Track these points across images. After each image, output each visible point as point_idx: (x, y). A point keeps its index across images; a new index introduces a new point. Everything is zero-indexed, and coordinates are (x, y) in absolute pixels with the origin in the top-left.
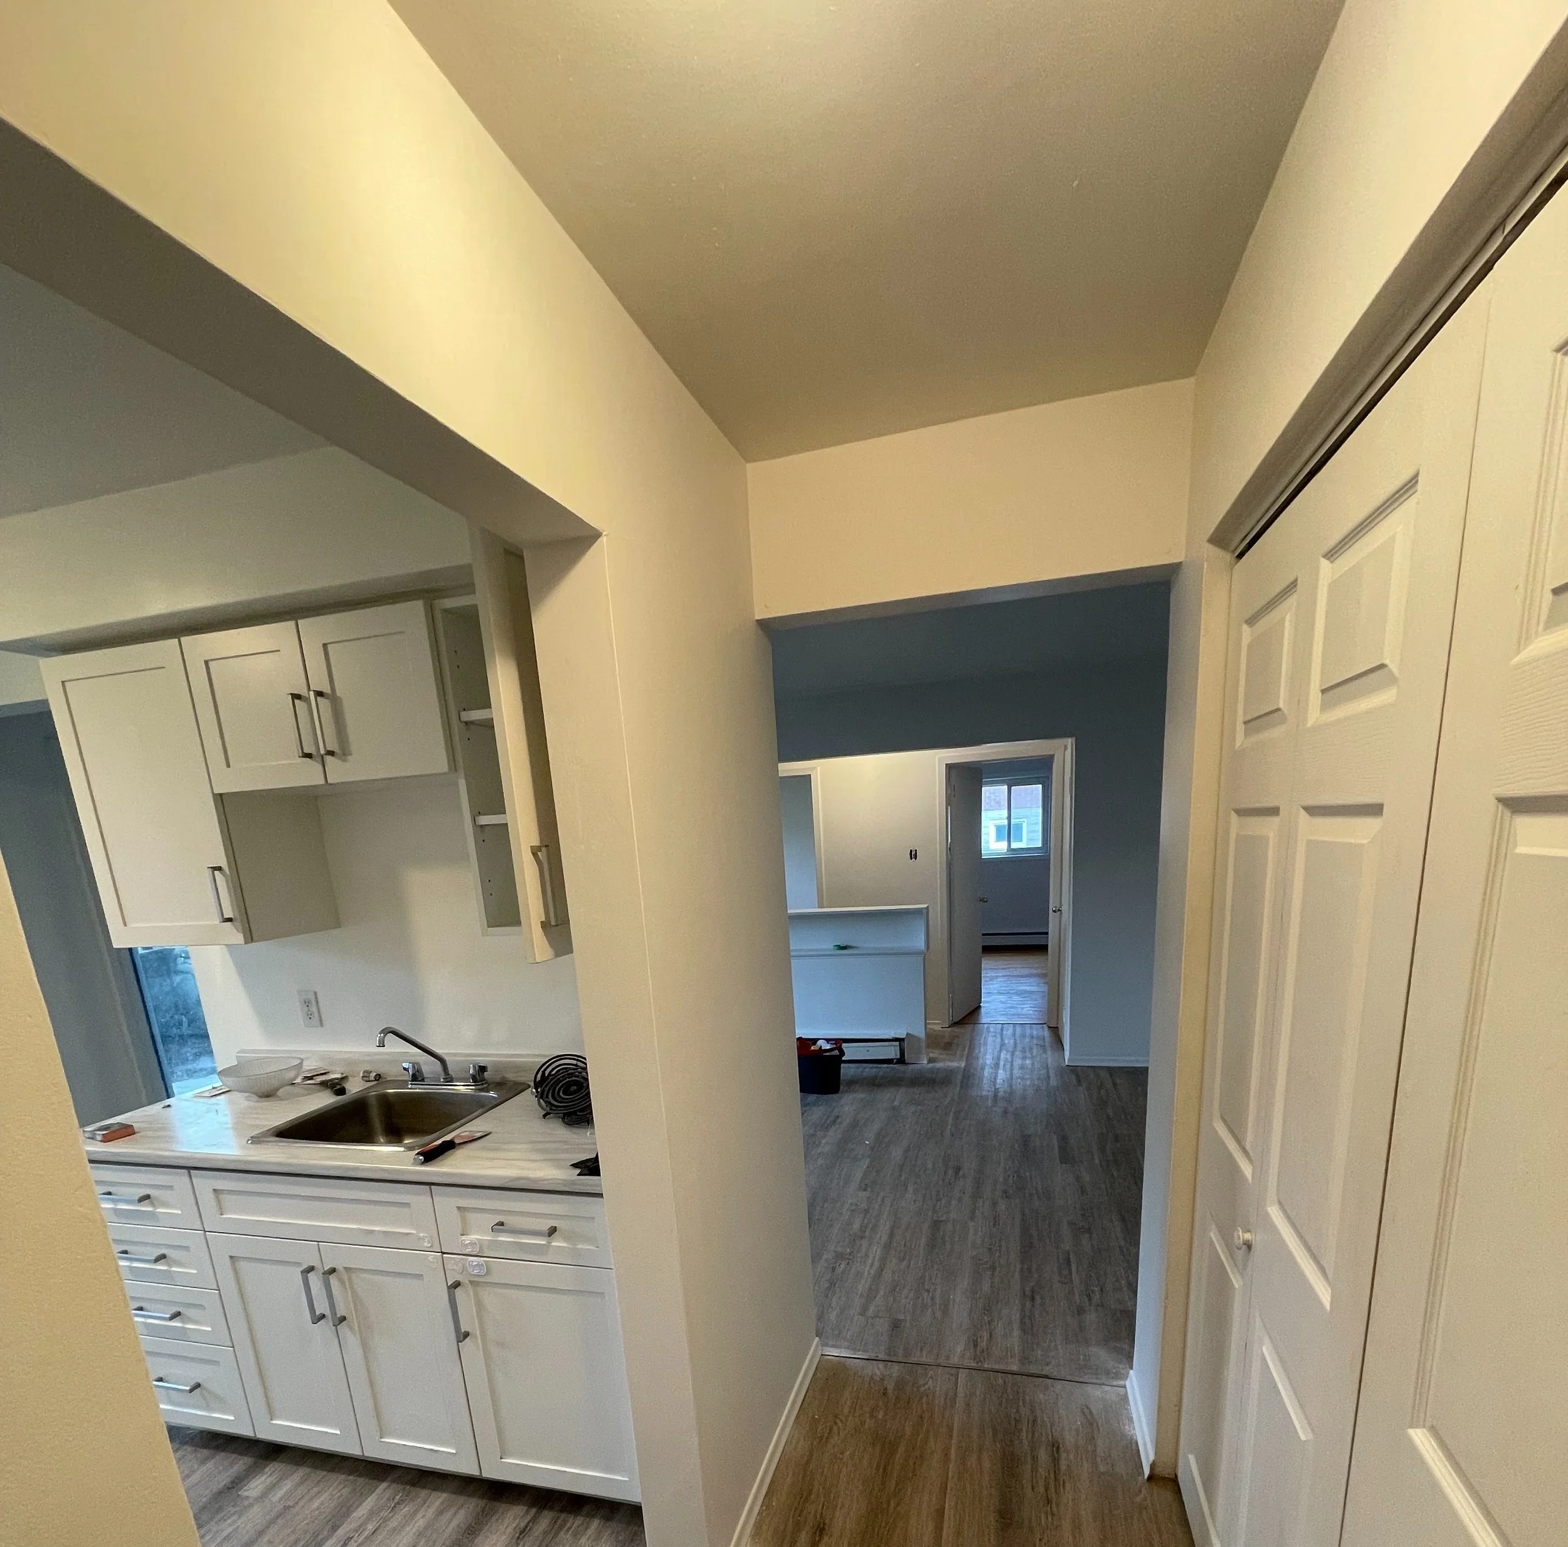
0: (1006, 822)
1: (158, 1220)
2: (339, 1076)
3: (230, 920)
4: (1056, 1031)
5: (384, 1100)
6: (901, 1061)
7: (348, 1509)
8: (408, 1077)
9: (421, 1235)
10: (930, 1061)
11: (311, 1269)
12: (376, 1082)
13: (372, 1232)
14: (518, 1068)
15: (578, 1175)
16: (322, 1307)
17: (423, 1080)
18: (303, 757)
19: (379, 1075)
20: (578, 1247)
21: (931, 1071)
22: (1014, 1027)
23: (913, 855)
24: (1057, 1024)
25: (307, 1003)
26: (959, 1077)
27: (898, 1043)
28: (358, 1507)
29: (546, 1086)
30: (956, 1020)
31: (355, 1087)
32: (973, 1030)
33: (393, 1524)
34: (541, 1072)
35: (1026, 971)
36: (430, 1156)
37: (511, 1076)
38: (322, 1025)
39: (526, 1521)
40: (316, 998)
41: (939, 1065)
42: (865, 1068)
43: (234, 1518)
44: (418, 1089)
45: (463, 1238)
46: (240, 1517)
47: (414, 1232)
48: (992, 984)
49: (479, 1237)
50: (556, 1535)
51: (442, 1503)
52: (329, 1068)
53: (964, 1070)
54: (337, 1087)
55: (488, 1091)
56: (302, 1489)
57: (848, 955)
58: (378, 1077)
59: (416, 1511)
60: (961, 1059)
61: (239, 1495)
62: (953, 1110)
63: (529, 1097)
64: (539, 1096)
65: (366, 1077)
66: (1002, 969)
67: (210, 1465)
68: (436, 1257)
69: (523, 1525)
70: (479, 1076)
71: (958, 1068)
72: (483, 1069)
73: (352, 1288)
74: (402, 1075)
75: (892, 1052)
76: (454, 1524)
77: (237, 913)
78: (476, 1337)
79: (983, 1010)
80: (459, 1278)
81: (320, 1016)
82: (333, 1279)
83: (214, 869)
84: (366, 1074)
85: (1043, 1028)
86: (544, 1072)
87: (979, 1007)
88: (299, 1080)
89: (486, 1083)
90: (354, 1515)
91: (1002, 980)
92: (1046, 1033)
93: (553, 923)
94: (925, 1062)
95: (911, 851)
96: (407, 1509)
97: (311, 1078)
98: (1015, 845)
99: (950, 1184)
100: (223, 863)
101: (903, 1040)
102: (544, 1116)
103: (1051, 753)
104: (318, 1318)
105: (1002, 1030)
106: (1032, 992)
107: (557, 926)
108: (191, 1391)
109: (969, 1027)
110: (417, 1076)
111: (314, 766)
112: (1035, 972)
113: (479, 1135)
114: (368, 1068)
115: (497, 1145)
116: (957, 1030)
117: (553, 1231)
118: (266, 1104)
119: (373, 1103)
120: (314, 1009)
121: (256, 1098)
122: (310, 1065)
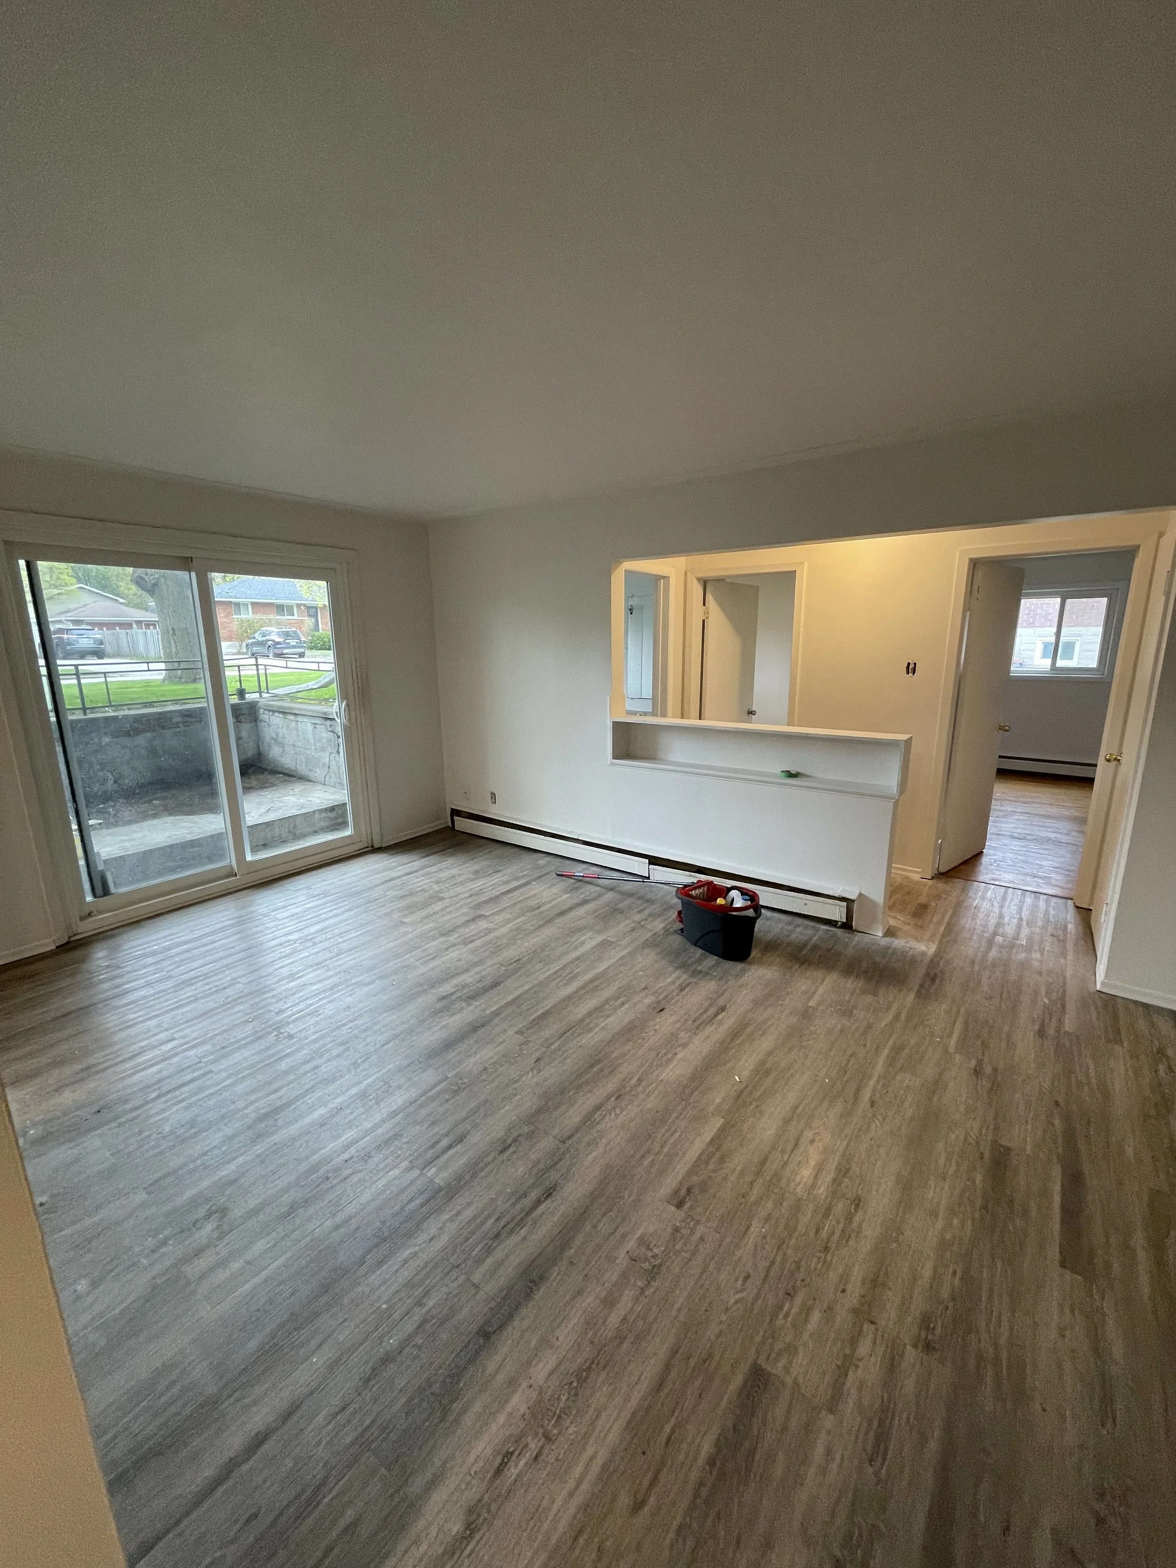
0: (1053, 639)
4: (1085, 914)
6: (847, 926)
10: (890, 932)
21: (885, 951)
22: (1023, 895)
23: (911, 669)
24: (1091, 904)
26: (921, 971)
27: (845, 904)
30: (943, 869)
32: (964, 890)
35: (1055, 811)
41: (898, 943)
42: (798, 926)
48: (1006, 823)
53: (932, 960)
57: (794, 786)
60: (931, 940)
62: (891, 1043)
66: (1021, 802)
71: (923, 954)
75: (837, 912)
79: (985, 860)
85: (1066, 904)
87: (980, 854)
91: (1020, 817)
92: (1070, 916)
94: (880, 934)
95: (909, 664)
98: (1060, 663)
99: (826, 1249)
101: (853, 901)
103: (1135, 542)
105: (1004, 898)
106: (1058, 843)
109: (959, 883)
112: (1066, 813)
116: (940, 885)
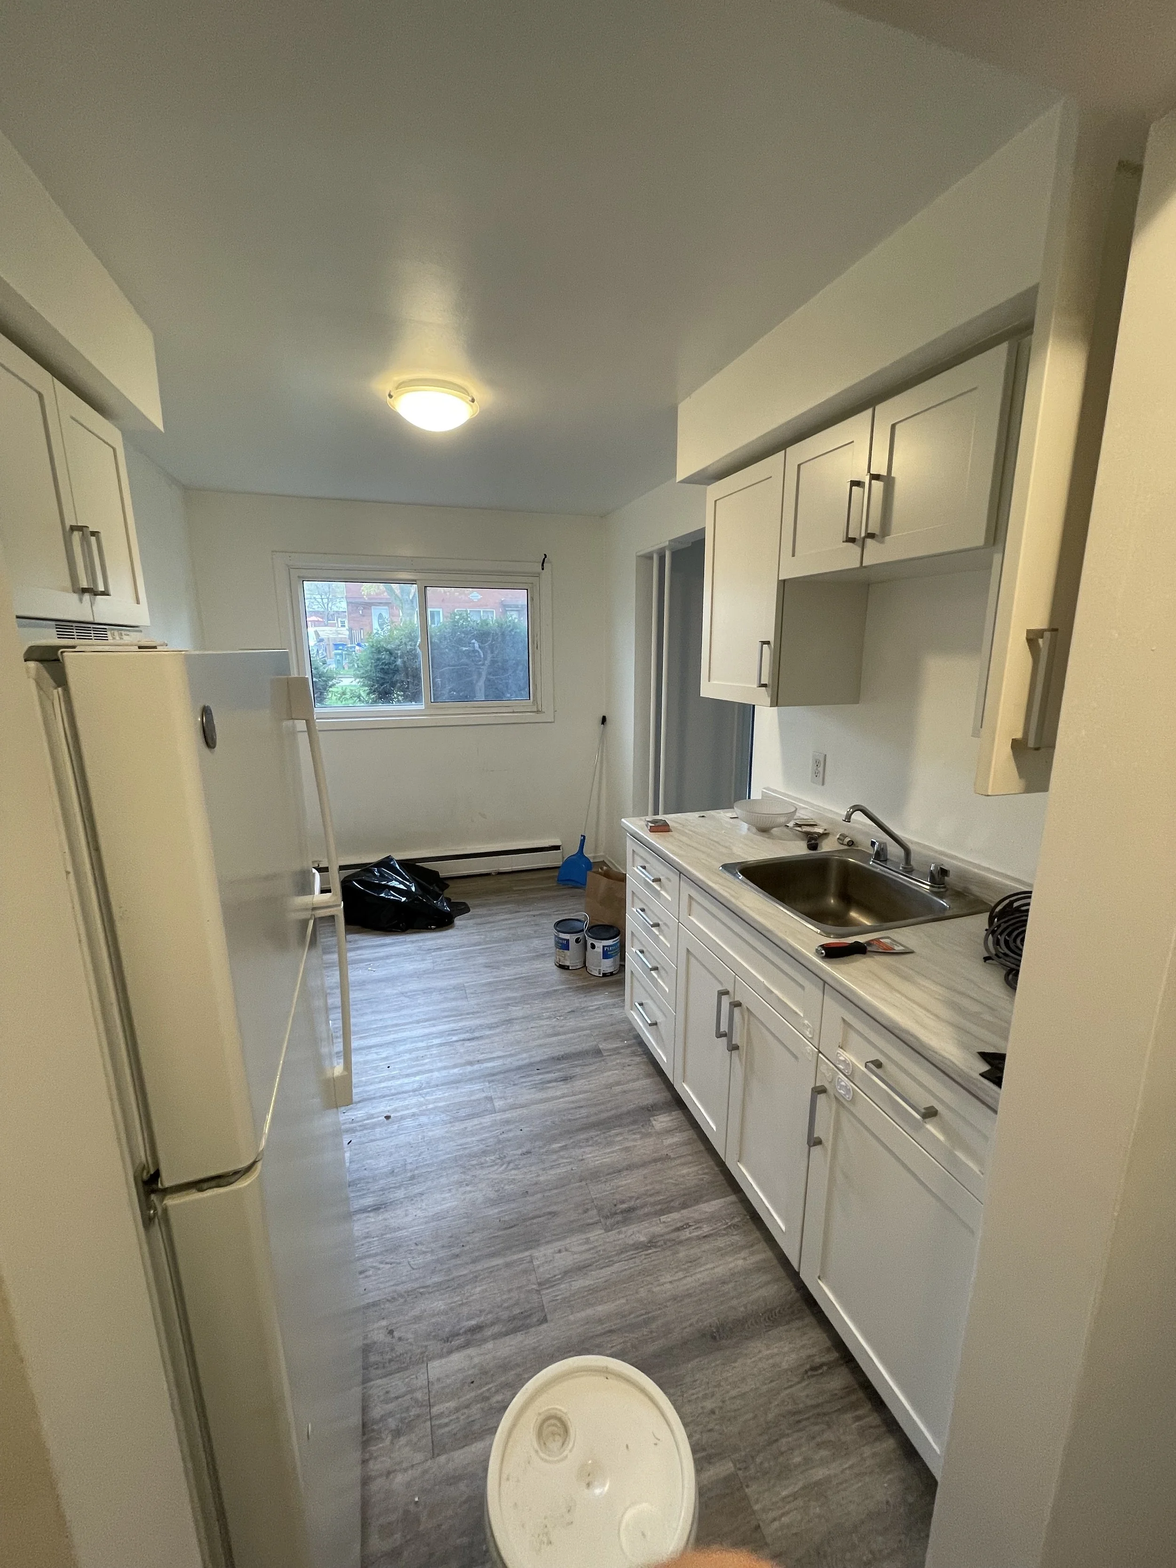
1: (660, 898)
2: (821, 831)
3: (765, 685)
5: (845, 867)
7: (701, 1197)
8: (872, 851)
9: (806, 1022)
11: (726, 993)
12: (846, 847)
13: (772, 992)
14: (985, 883)
15: (982, 1075)
16: (724, 1028)
17: (886, 860)
18: (847, 541)
19: (853, 842)
20: (956, 1153)
25: (817, 763)
28: (707, 1201)
29: (1005, 922)
31: (827, 846)
33: (721, 1242)
34: (1007, 901)
36: (832, 953)
37: (975, 889)
38: (823, 784)
39: (824, 1360)
40: (825, 760)
43: (638, 1136)
44: (879, 869)
45: (840, 1051)
46: (641, 1138)
47: (802, 1015)
49: (854, 1060)
50: (842, 1410)
51: (764, 1260)
52: (818, 822)
54: (813, 841)
55: (941, 898)
56: (684, 1150)
58: (851, 843)
59: (742, 1248)
61: (650, 1120)
63: (981, 922)
64: (989, 932)
65: (841, 840)
67: (648, 1081)
68: (813, 1050)
69: (818, 1360)
70: (940, 876)
72: (944, 872)
73: (749, 1024)
74: (868, 848)
76: (763, 1292)
77: (771, 683)
78: (826, 1150)
80: (827, 1086)
81: (824, 778)
82: (737, 1011)
83: (764, 643)
84: (842, 838)
86: (1012, 902)
88: (791, 824)
89: (944, 887)
90: (702, 1205)
93: (1031, 743)
96: (737, 1238)
97: (800, 826)
100: (771, 639)
102: (986, 959)
104: (720, 1035)
107: (1037, 749)
108: (650, 1025)
110: (881, 855)
111: (855, 549)
113: (898, 948)
114: (846, 833)
115: (911, 972)
117: (930, 1113)
118: (759, 838)
119: (834, 866)
120: (821, 769)
121: (754, 830)
122: (803, 815)
